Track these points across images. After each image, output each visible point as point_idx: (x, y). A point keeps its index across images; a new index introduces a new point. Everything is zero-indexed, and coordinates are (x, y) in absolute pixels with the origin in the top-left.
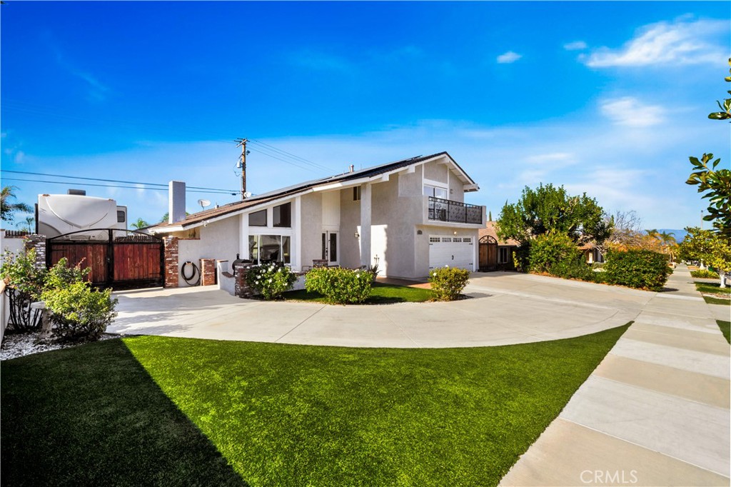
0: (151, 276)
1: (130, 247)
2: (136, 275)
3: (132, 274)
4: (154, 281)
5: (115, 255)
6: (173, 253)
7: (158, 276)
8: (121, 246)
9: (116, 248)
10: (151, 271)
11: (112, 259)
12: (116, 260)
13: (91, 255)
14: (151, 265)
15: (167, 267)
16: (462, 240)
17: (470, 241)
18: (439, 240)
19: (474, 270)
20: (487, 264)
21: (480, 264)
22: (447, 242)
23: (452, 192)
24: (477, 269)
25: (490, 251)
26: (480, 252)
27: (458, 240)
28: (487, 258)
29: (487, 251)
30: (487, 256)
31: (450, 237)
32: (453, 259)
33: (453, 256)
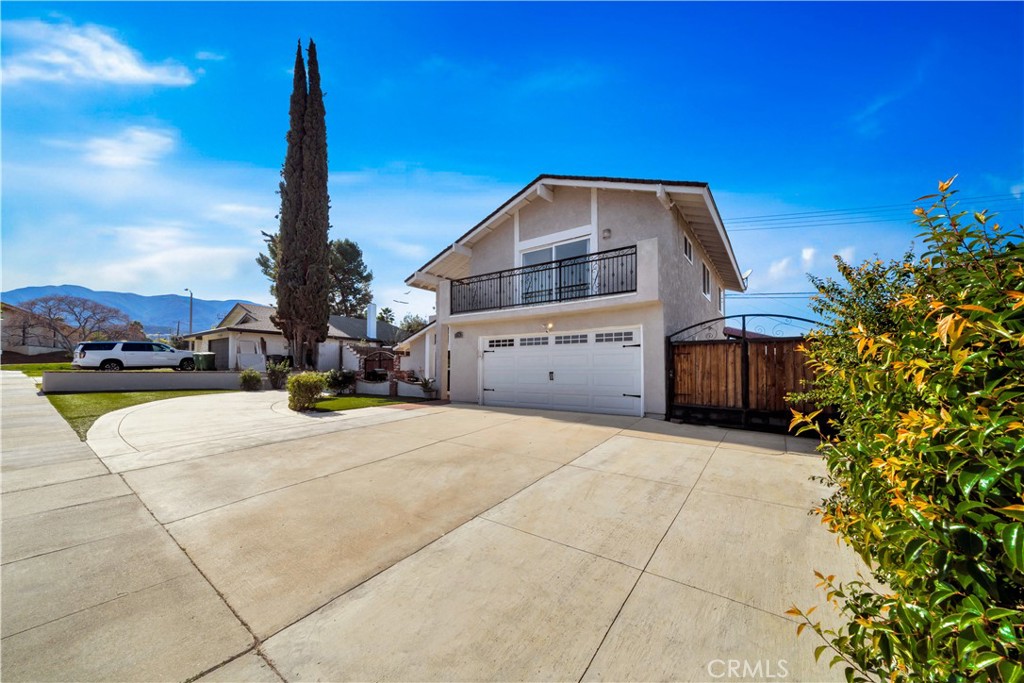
16: (588, 339)
17: (631, 339)
18: (511, 343)
19: (642, 414)
20: (740, 404)
21: (680, 400)
22: (534, 347)
23: (606, 234)
24: (649, 410)
25: (757, 366)
26: (682, 365)
27: (575, 340)
28: (731, 386)
29: (734, 363)
30: (731, 380)
31: (544, 335)
32: (552, 379)
33: (551, 373)
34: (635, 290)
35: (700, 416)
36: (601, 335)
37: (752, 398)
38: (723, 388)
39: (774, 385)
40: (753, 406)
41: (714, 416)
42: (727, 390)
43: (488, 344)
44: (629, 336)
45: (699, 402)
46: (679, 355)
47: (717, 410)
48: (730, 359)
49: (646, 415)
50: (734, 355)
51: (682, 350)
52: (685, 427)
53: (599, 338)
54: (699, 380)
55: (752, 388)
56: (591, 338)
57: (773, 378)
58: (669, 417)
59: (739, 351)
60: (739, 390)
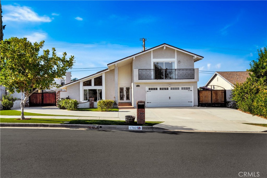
0: (53, 103)
1: (47, 94)
2: (49, 102)
3: (48, 102)
4: (54, 104)
5: (44, 96)
6: (58, 96)
7: (55, 103)
8: (45, 94)
9: (44, 94)
10: (53, 101)
11: (43, 97)
12: (44, 97)
13: (38, 96)
14: (53, 99)
15: (56, 100)
16: (180, 89)
17: (190, 89)
18: (157, 89)
19: (193, 106)
20: (211, 102)
21: (200, 102)
22: (164, 90)
23: (179, 62)
24: (195, 105)
25: (214, 95)
26: (201, 95)
27: (176, 89)
28: (209, 99)
29: (210, 94)
30: (209, 98)
31: (167, 87)
32: (170, 99)
33: (170, 97)
34: (194, 79)
35: (204, 105)
36: (183, 88)
37: (213, 101)
38: (208, 99)
39: (216, 98)
40: (213, 103)
41: (206, 105)
42: (209, 100)
43: (148, 89)
44: (189, 88)
45: (204, 102)
46: (200, 93)
47: (207, 104)
48: (209, 94)
49: (194, 106)
50: (210, 93)
51: (201, 92)
52: (202, 108)
53: (182, 88)
54: (204, 98)
55: (213, 99)
56: (180, 88)
57: (216, 97)
58: (198, 106)
59: (211, 92)
60: (211, 100)
